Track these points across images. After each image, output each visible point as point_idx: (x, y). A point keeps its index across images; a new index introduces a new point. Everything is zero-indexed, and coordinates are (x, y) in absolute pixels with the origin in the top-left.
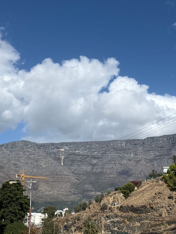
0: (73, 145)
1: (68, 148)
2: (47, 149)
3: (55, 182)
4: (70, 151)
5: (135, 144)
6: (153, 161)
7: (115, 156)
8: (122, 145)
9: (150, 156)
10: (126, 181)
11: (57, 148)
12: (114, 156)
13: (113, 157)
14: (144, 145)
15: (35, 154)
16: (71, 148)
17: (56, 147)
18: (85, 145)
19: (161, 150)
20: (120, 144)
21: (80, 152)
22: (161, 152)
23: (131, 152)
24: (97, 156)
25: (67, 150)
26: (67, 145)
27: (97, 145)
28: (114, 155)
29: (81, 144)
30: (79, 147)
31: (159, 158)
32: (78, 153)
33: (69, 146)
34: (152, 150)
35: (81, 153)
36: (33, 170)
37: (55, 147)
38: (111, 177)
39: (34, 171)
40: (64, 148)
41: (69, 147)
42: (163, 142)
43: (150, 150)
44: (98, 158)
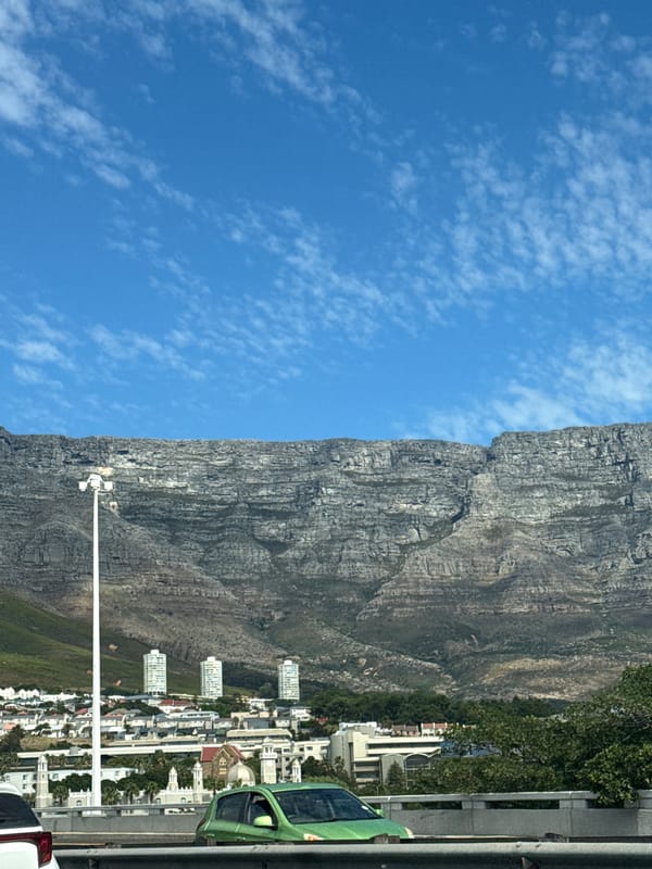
0: (149, 453)
1: (130, 465)
2: (45, 461)
3: (170, 614)
4: (142, 480)
5: (438, 462)
6: (562, 533)
7: (363, 509)
8: (377, 465)
9: (532, 512)
10: (496, 614)
11: (82, 463)
12: (357, 509)
13: (356, 513)
14: (499, 466)
15: (19, 481)
16: (141, 464)
17: (78, 456)
18: (202, 455)
19: (571, 490)
20: (367, 460)
21: (186, 488)
22: (577, 499)
23: (427, 496)
24: (272, 508)
25: (128, 473)
26: (126, 452)
27: (265, 459)
28: (361, 505)
29: (183, 450)
30: (181, 463)
31: (578, 519)
32: (178, 488)
33: (134, 456)
34: (538, 487)
35: (190, 490)
36: (41, 555)
37: (73, 457)
38: (421, 597)
39: (46, 559)
40: (111, 465)
41: (132, 461)
42: (569, 455)
43: (532, 488)
44: (283, 515)
